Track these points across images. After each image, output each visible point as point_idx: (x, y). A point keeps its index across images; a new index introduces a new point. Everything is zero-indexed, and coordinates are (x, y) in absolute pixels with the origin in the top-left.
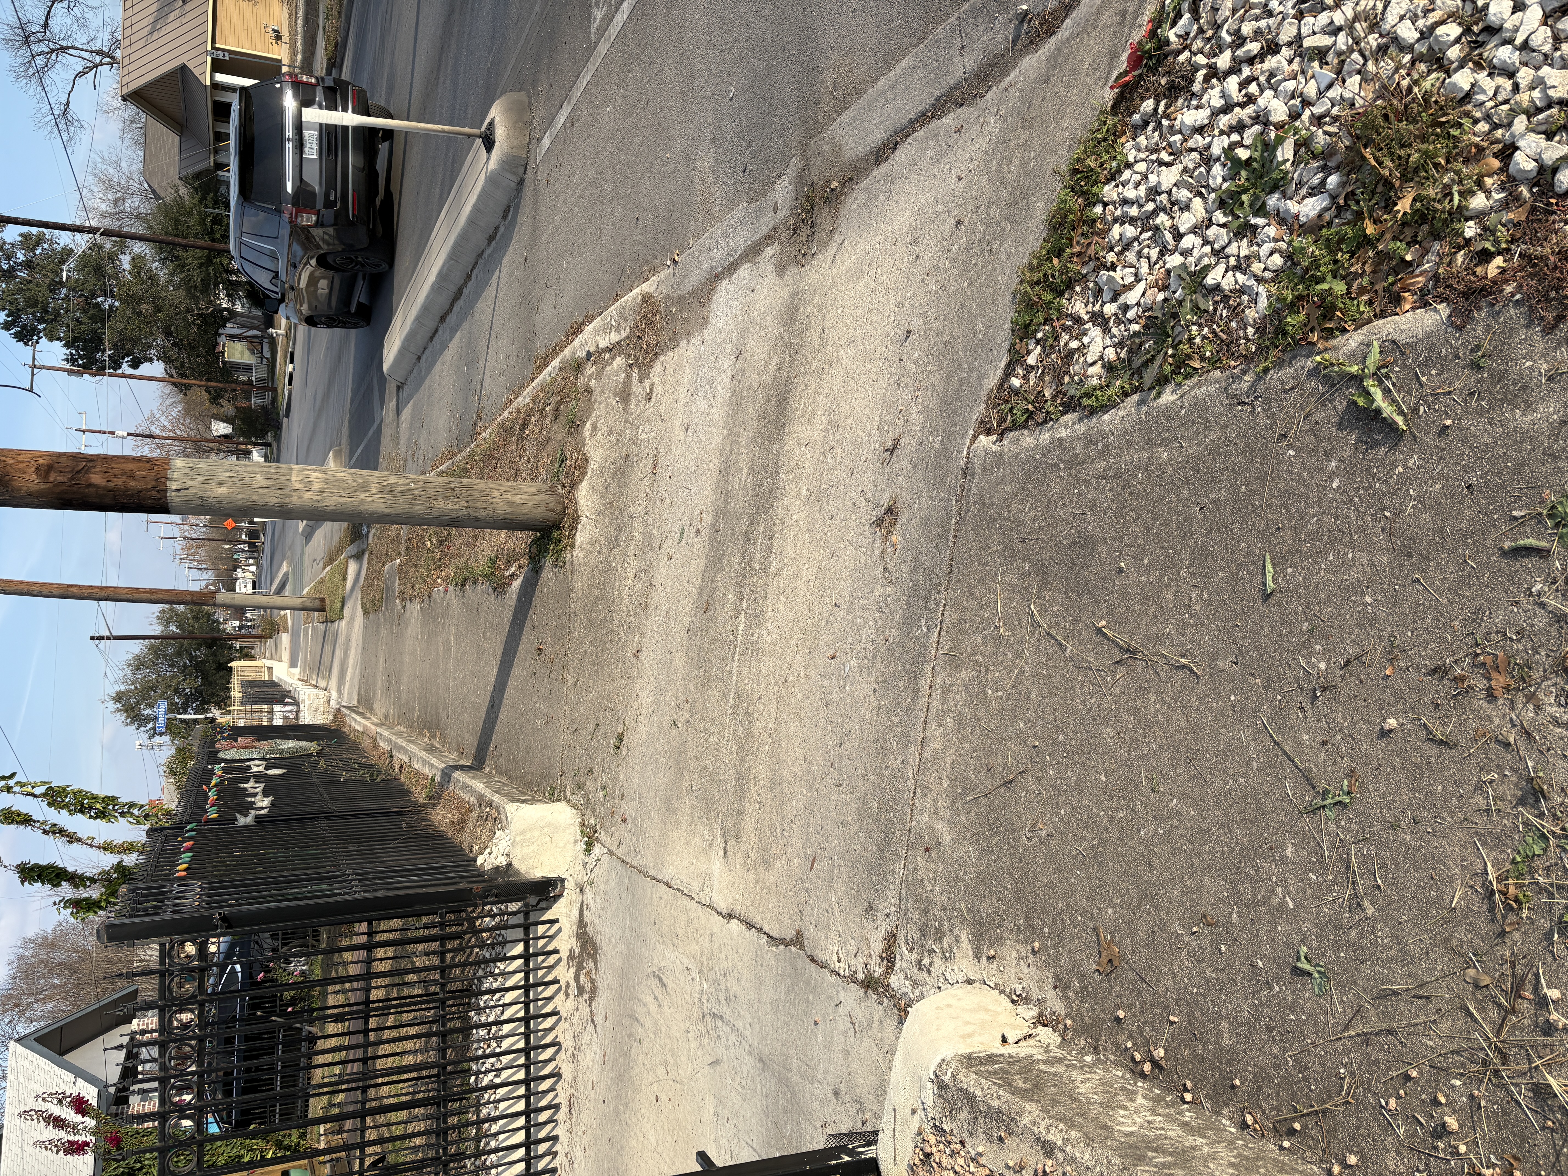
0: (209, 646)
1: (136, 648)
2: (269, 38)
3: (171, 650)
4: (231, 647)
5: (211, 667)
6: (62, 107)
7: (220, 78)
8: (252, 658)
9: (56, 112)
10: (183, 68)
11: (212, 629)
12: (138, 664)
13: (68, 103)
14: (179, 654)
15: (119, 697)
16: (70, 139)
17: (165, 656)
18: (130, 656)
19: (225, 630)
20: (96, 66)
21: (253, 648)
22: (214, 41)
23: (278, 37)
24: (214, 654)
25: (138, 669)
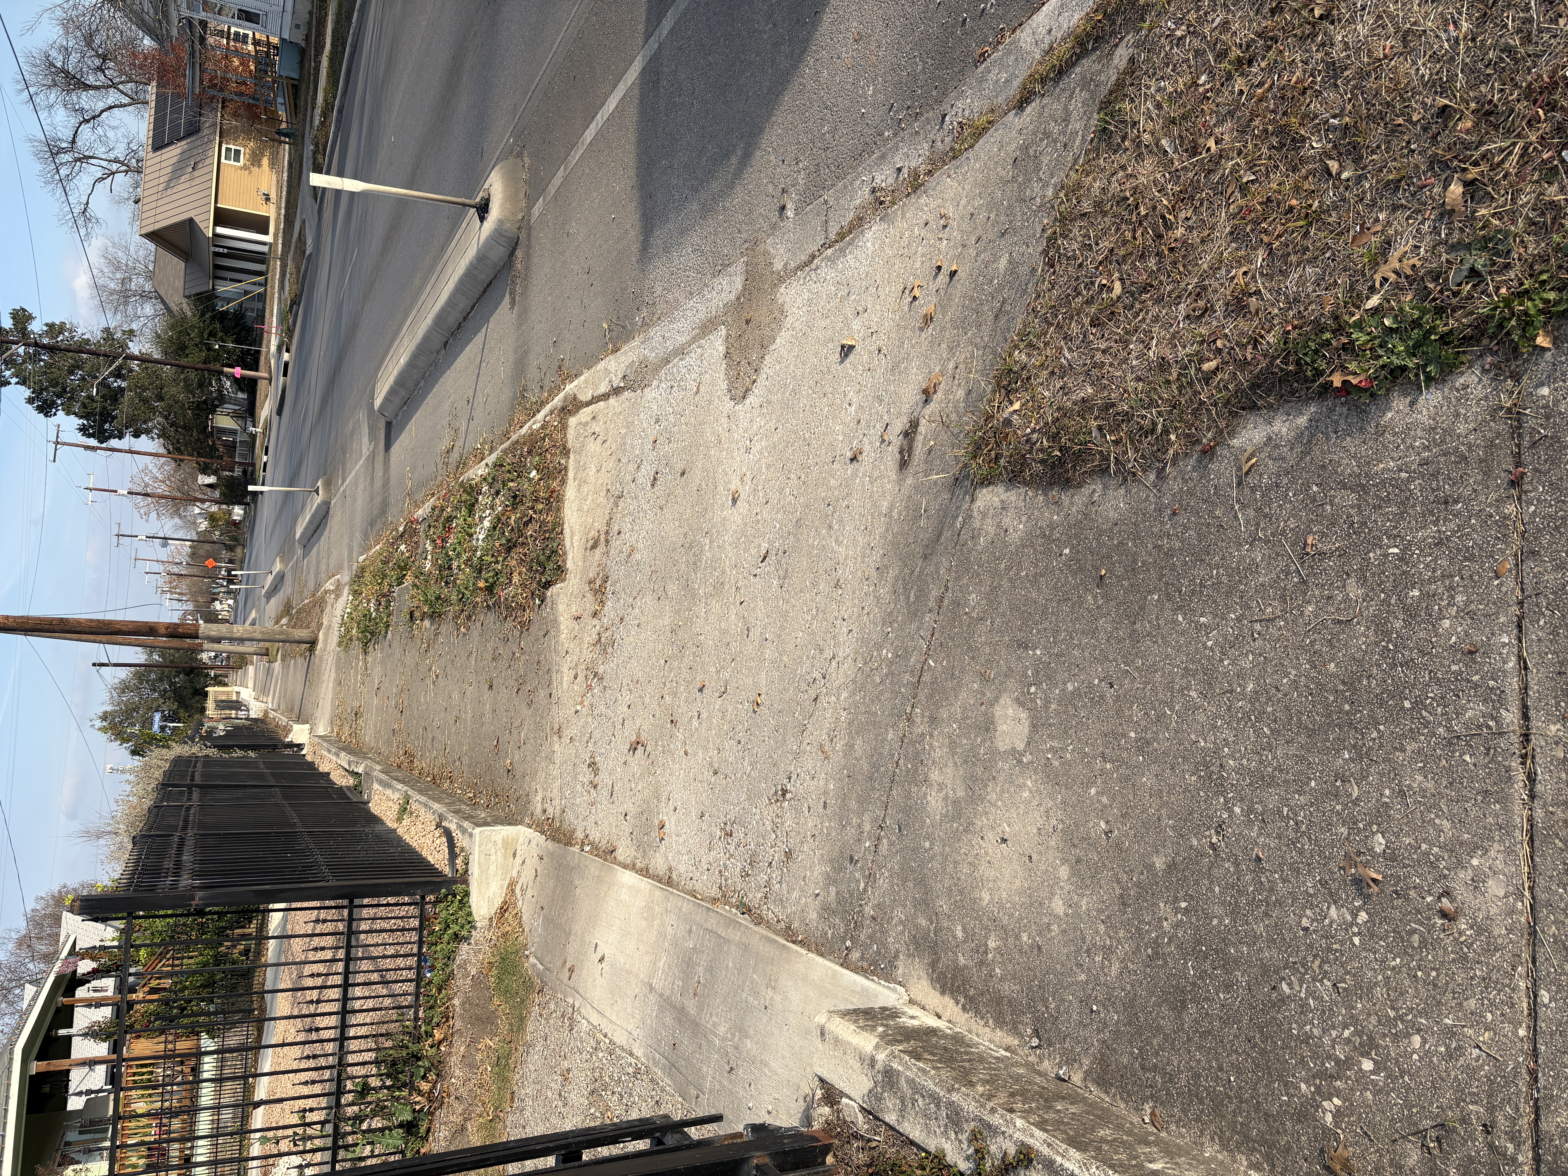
0: (188, 674)
1: (123, 673)
2: (260, 200)
3: (153, 676)
4: (207, 675)
5: (187, 692)
6: (82, 207)
7: (220, 230)
8: (226, 685)
9: (76, 211)
10: (191, 220)
11: (191, 659)
12: (124, 687)
13: (87, 203)
14: (161, 680)
15: (104, 717)
16: (87, 234)
17: (147, 682)
18: (117, 681)
19: (201, 660)
20: (113, 173)
21: (226, 677)
22: (216, 202)
23: (268, 199)
24: (191, 681)
25: (124, 692)
